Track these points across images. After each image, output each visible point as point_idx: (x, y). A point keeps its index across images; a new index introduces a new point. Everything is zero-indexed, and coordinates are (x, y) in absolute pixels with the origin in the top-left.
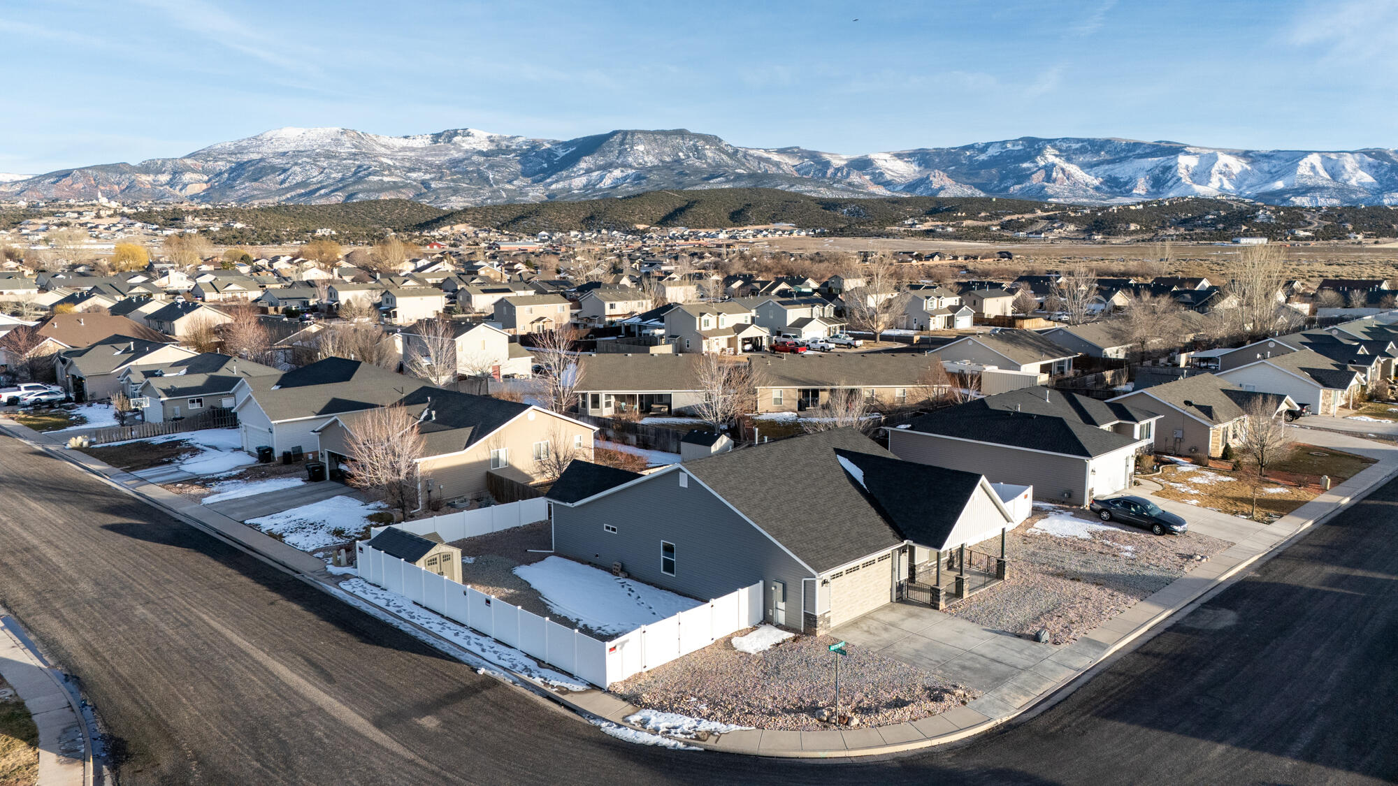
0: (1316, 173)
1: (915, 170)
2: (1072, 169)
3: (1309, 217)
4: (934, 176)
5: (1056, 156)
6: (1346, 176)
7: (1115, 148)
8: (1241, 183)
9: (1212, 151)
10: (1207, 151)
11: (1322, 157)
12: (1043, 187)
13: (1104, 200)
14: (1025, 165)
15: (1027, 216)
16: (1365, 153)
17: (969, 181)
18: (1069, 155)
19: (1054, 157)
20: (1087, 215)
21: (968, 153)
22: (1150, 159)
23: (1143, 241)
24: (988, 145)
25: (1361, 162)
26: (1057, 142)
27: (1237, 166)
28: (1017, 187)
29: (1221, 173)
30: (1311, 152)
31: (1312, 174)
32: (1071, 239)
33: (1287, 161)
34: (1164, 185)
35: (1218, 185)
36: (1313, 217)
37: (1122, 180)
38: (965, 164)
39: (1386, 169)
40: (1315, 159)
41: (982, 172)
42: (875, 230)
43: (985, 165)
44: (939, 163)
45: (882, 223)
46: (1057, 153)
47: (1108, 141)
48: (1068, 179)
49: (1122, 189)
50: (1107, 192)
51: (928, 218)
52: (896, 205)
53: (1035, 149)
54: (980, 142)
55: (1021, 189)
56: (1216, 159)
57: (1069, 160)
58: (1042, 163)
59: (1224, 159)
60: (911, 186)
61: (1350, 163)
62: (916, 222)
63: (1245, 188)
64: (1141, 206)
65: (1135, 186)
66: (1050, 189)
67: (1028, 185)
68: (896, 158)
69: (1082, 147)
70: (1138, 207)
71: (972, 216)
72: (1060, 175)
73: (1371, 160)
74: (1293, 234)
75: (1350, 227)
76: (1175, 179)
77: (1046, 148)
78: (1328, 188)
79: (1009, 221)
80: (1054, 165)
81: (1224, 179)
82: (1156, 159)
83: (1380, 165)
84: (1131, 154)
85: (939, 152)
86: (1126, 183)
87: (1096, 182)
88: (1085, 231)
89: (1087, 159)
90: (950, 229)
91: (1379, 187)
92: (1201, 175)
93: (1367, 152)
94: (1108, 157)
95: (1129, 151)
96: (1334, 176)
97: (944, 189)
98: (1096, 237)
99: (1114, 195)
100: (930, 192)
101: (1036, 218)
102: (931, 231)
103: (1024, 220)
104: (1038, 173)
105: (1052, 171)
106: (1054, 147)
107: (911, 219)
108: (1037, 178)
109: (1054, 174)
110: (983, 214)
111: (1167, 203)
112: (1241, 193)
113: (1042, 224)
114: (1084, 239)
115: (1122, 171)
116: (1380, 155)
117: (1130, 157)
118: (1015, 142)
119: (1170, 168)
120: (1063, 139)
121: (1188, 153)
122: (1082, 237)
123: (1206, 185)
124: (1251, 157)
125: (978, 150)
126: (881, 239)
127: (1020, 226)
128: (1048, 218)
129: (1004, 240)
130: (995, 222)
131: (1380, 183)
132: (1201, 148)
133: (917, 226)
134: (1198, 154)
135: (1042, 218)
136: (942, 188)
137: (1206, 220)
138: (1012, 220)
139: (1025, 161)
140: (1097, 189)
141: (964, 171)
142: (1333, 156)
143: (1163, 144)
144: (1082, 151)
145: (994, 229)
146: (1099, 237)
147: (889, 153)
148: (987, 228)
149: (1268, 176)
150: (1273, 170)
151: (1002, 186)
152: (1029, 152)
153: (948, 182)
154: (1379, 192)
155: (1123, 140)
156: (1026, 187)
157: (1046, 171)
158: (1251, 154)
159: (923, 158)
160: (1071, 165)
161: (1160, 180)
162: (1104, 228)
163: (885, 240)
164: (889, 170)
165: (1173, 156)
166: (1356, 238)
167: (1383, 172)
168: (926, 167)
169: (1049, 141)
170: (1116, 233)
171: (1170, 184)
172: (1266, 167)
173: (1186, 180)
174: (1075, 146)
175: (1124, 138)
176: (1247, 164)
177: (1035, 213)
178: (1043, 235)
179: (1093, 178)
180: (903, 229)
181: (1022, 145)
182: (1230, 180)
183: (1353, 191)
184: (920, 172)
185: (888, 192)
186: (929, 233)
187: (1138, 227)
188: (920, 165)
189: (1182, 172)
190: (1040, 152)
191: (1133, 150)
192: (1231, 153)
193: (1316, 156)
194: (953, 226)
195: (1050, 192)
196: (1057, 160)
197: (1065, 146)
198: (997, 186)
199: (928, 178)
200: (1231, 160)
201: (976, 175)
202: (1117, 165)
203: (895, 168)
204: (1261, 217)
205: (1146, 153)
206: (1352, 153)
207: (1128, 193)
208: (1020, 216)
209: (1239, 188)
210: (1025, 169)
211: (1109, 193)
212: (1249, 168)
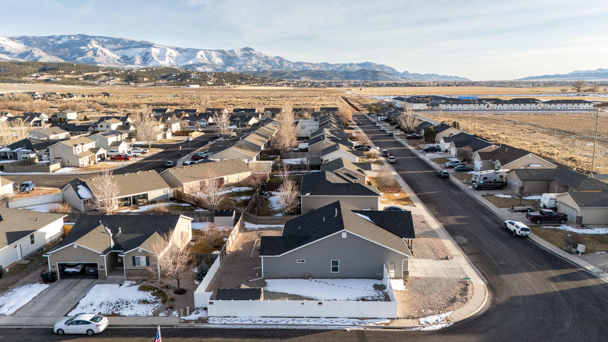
0: (203, 58)
1: (22, 47)
2: (106, 51)
3: (209, 76)
4: (35, 51)
5: (97, 44)
6: (213, 60)
7: (124, 43)
8: (177, 61)
9: (164, 47)
10: (162, 47)
11: (205, 52)
12: (94, 59)
13: (123, 66)
14: (82, 48)
15: (96, 73)
16: (218, 51)
17: (55, 54)
18: (103, 44)
19: (96, 45)
20: (123, 73)
21: (51, 40)
22: (140, 49)
23: (152, 86)
24: (60, 38)
25: (217, 55)
26: (97, 38)
27: (175, 54)
28: (80, 58)
29: (169, 56)
30: (201, 50)
31: (202, 58)
32: (120, 85)
33: (192, 53)
34: (147, 60)
35: (169, 61)
36: (211, 76)
37: (129, 57)
38: (51, 45)
39: (226, 58)
40: (202, 52)
41: (61, 50)
42: (16, 79)
43: (61, 46)
44: (36, 44)
45: (18, 75)
46: (97, 43)
47: (120, 39)
48: (105, 55)
49: (130, 61)
50: (123, 62)
51: (44, 73)
52: (22, 66)
53: (86, 40)
54: (57, 35)
55: (83, 59)
56: (166, 50)
57: (103, 46)
58: (91, 47)
59: (169, 51)
60: (23, 55)
61: (214, 55)
62: (38, 75)
63: (179, 63)
64: (145, 70)
65: (135, 60)
66: (97, 60)
67: (86, 57)
68: (10, 40)
69: (109, 41)
70: (144, 70)
71: (68, 73)
72: (101, 53)
73: (221, 54)
74: (206, 83)
75: (224, 81)
76: (151, 58)
77: (91, 40)
78: (208, 64)
79: (87, 75)
80: (97, 49)
81: (171, 59)
82: (142, 49)
83: (224, 56)
84: (131, 46)
85: (35, 38)
86: (131, 59)
87: (118, 58)
88: (125, 81)
89: (112, 47)
90: (59, 79)
91: (224, 64)
92: (162, 56)
93: (219, 51)
94: (121, 46)
95: (130, 44)
96: (209, 60)
97: (42, 57)
98: (131, 84)
99: (127, 64)
100: (34, 59)
101: (100, 74)
102: (48, 80)
103: (95, 75)
104: (90, 52)
105: (96, 51)
106: (95, 40)
107: (35, 74)
108: (90, 54)
109: (98, 53)
110: (73, 72)
111: (155, 69)
112: (178, 65)
113: (104, 78)
114: (126, 84)
115: (129, 53)
116: (223, 52)
117: (131, 47)
118: (75, 36)
119: (149, 53)
120: (99, 37)
121: (155, 47)
122: (125, 84)
123: (164, 61)
124: (179, 50)
125: (56, 38)
126: (21, 84)
127: (94, 78)
128: (106, 74)
129: (89, 85)
130: (80, 76)
131: (225, 63)
132: (160, 45)
133: (40, 77)
134: (159, 48)
135: (103, 74)
136: (40, 57)
137: (173, 77)
138: (88, 75)
139: (82, 45)
140: (119, 60)
141: (51, 49)
142: (208, 52)
143: (144, 42)
144: (109, 43)
145: (81, 79)
146: (132, 84)
147: (5, 37)
148: (77, 79)
149: (187, 58)
150: (188, 56)
151: (72, 57)
152: (83, 42)
153: (43, 54)
154: (225, 66)
155: (127, 39)
156: (85, 58)
157: (94, 51)
158: (179, 49)
159: (26, 40)
160: (105, 49)
161: (146, 58)
162: (133, 80)
163: (23, 84)
164: (7, 46)
165: (149, 48)
166: (227, 85)
167: (225, 59)
168: (29, 46)
169: (93, 37)
170: (140, 82)
171: (150, 60)
172: (185, 54)
173: (156, 58)
174: (105, 40)
175: (127, 38)
176: (178, 53)
177: (98, 72)
178: (107, 83)
179: (116, 55)
180: (32, 79)
181: (79, 38)
182: (173, 59)
183: (216, 66)
184: (25, 48)
185: (10, 58)
186: (47, 81)
187: (148, 80)
188: (25, 44)
189: (154, 55)
190: (88, 42)
191: (131, 44)
192: (171, 48)
193: (202, 51)
194: (59, 78)
195: (97, 61)
196: (98, 46)
197: (100, 40)
198: (70, 57)
199: (31, 51)
200: (172, 51)
201: (58, 51)
202: (126, 50)
203: (10, 45)
204: (193, 76)
205: (137, 46)
206: (214, 51)
207: (133, 63)
208: (92, 73)
209: (177, 63)
210: (83, 50)
211: (125, 62)
212: (179, 55)
